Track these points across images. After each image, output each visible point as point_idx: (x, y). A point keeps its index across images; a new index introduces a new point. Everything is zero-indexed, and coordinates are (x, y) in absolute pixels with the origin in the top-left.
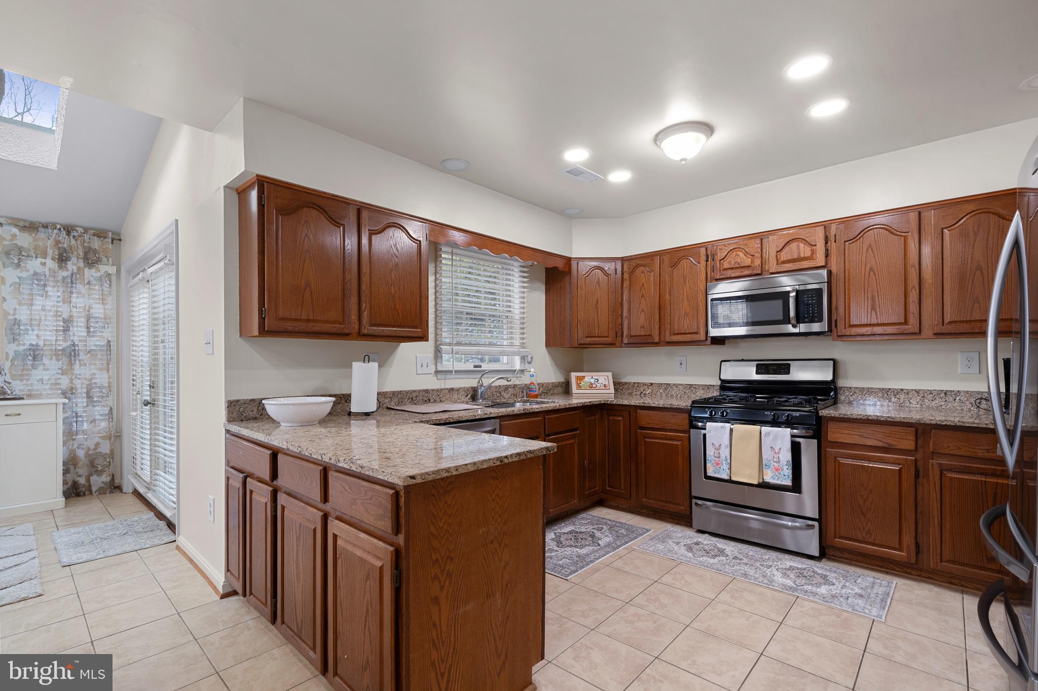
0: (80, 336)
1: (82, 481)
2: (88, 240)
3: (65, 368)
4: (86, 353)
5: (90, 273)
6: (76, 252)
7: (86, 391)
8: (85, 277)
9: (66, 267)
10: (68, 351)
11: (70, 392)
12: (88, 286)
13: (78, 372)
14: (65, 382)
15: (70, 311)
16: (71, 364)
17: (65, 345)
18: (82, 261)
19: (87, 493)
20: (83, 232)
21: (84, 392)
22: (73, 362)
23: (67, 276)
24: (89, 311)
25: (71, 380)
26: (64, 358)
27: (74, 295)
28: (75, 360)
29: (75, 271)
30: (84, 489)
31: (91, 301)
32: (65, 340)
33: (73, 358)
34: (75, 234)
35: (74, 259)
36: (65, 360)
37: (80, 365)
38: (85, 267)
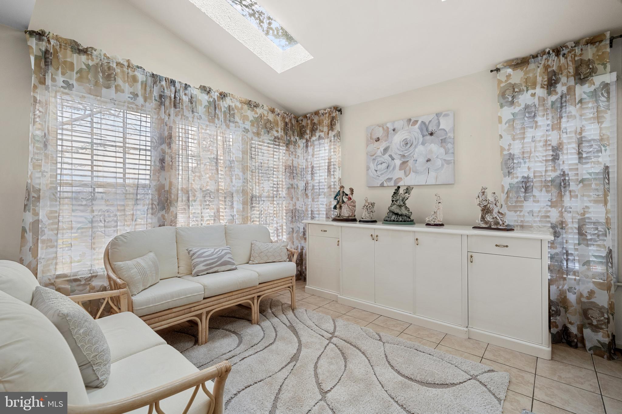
0: (570, 164)
1: (574, 330)
2: (580, 52)
3: (554, 200)
4: (578, 183)
5: (582, 90)
6: (566, 71)
7: (577, 226)
8: (577, 97)
9: (555, 91)
10: (558, 181)
11: (559, 227)
12: (580, 105)
13: (569, 205)
14: (554, 215)
15: (560, 138)
16: (561, 196)
17: (552, 175)
18: (573, 78)
19: (579, 345)
20: (574, 45)
21: (576, 228)
22: (563, 193)
23: (556, 100)
24: (581, 133)
25: (561, 213)
26: (553, 189)
27: (564, 120)
28: (565, 191)
29: (565, 91)
30: (576, 340)
31: (584, 123)
32: (554, 170)
33: (562, 189)
34: (565, 51)
35: (564, 79)
36: (555, 191)
37: (571, 197)
38: (576, 84)
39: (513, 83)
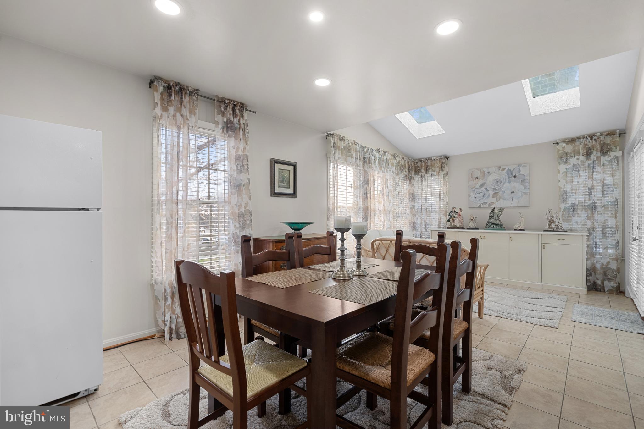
0: (598, 197)
1: (599, 282)
2: (603, 139)
3: (589, 216)
4: (602, 207)
5: (605, 159)
6: (596, 148)
7: (601, 230)
8: (601, 162)
9: (590, 158)
10: (591, 206)
11: (592, 230)
12: (603, 167)
13: (597, 218)
14: (589, 224)
15: (593, 183)
16: (593, 214)
17: (589, 202)
18: (600, 152)
19: (602, 290)
20: (600, 135)
21: (600, 230)
22: (594, 212)
23: (591, 163)
24: (603, 182)
25: (593, 223)
26: (589, 210)
27: (595, 173)
28: (595, 211)
29: (595, 159)
30: (600, 288)
31: (605, 176)
32: (589, 200)
33: (594, 210)
34: (596, 137)
35: (595, 153)
36: (590, 212)
37: (598, 214)
38: (601, 155)
39: (567, 152)
